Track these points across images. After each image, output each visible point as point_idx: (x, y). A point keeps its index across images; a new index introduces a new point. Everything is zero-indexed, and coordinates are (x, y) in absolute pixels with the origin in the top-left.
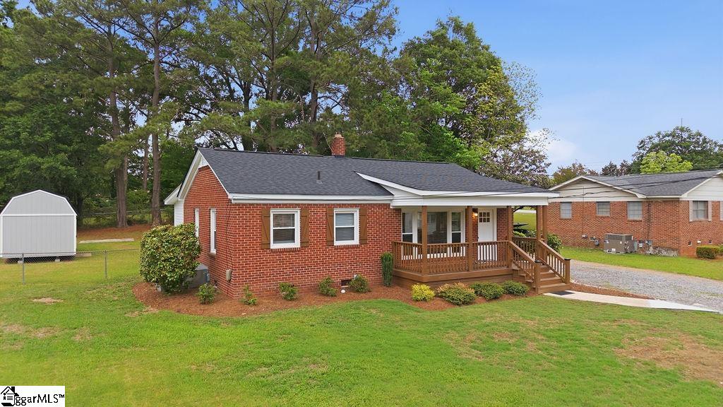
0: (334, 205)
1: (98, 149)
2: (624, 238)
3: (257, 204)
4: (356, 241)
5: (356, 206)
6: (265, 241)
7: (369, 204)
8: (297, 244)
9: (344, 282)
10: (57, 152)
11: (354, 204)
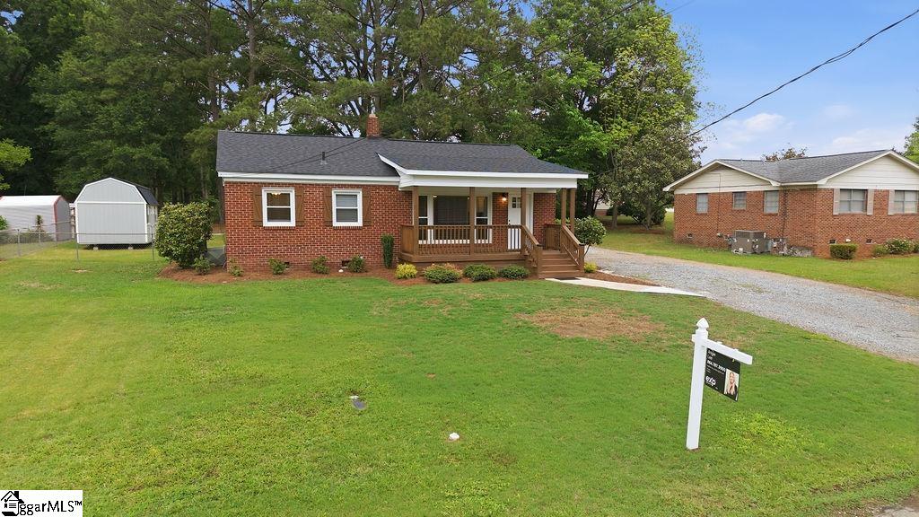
0: (332, 185)
1: (185, 138)
2: (752, 236)
3: (248, 183)
4: (359, 223)
5: (357, 186)
6: (256, 218)
7: (373, 186)
8: (292, 223)
9: (344, 263)
10: (150, 142)
11: (356, 185)
